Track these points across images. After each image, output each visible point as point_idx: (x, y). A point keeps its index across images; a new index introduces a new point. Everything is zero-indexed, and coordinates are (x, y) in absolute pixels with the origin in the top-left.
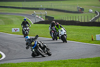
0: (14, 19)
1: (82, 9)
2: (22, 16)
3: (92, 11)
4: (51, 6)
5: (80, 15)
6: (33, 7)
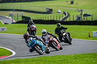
1: (51, 10)
3: (60, 11)
4: (21, 7)
5: (49, 15)
6: (4, 8)
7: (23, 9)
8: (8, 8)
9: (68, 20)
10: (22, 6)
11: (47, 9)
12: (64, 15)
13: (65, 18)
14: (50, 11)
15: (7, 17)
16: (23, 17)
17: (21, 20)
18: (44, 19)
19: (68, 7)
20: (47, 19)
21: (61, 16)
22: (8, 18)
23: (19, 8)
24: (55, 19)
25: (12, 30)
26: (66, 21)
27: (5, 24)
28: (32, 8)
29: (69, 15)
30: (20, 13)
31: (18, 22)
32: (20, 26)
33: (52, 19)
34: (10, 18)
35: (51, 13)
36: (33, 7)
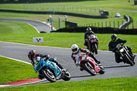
0: (13, 27)
1: (106, 13)
2: (24, 23)
3: (119, 15)
4: (64, 8)
6: (39, 10)
7: (66, 11)
8: (45, 10)
9: (130, 27)
10: (66, 7)
11: (100, 11)
12: (124, 20)
13: (127, 25)
14: (105, 15)
15: (45, 23)
16: (67, 23)
17: (64, 27)
18: (97, 26)
19: (130, 9)
20: (100, 26)
21: (120, 21)
22: (46, 25)
23: (61, 11)
24: (112, 26)
25: (52, 41)
26: (128, 30)
27: (41, 32)
28: (80, 10)
29: (131, 21)
30: (63, 18)
31: (60, 31)
32: (62, 36)
33: (108, 26)
34: (49, 24)
35: (107, 18)
36: (81, 8)
